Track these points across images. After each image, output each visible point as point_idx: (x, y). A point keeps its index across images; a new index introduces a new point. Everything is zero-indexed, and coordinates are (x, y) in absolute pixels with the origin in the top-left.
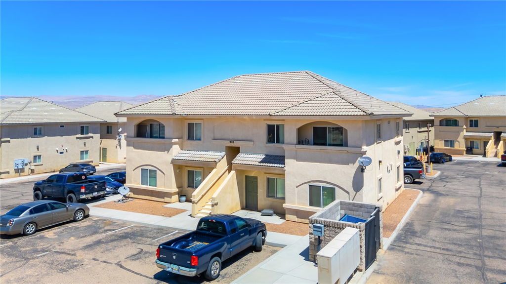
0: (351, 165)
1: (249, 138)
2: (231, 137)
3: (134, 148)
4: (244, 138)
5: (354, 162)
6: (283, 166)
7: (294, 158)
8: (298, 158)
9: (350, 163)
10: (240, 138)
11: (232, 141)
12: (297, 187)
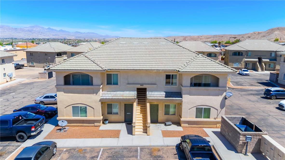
0: (220, 96)
1: (153, 83)
2: (140, 82)
3: (65, 92)
4: (149, 83)
5: (222, 95)
6: (181, 99)
7: (188, 94)
8: (190, 94)
9: (220, 95)
10: (147, 83)
11: (142, 85)
12: (189, 109)
